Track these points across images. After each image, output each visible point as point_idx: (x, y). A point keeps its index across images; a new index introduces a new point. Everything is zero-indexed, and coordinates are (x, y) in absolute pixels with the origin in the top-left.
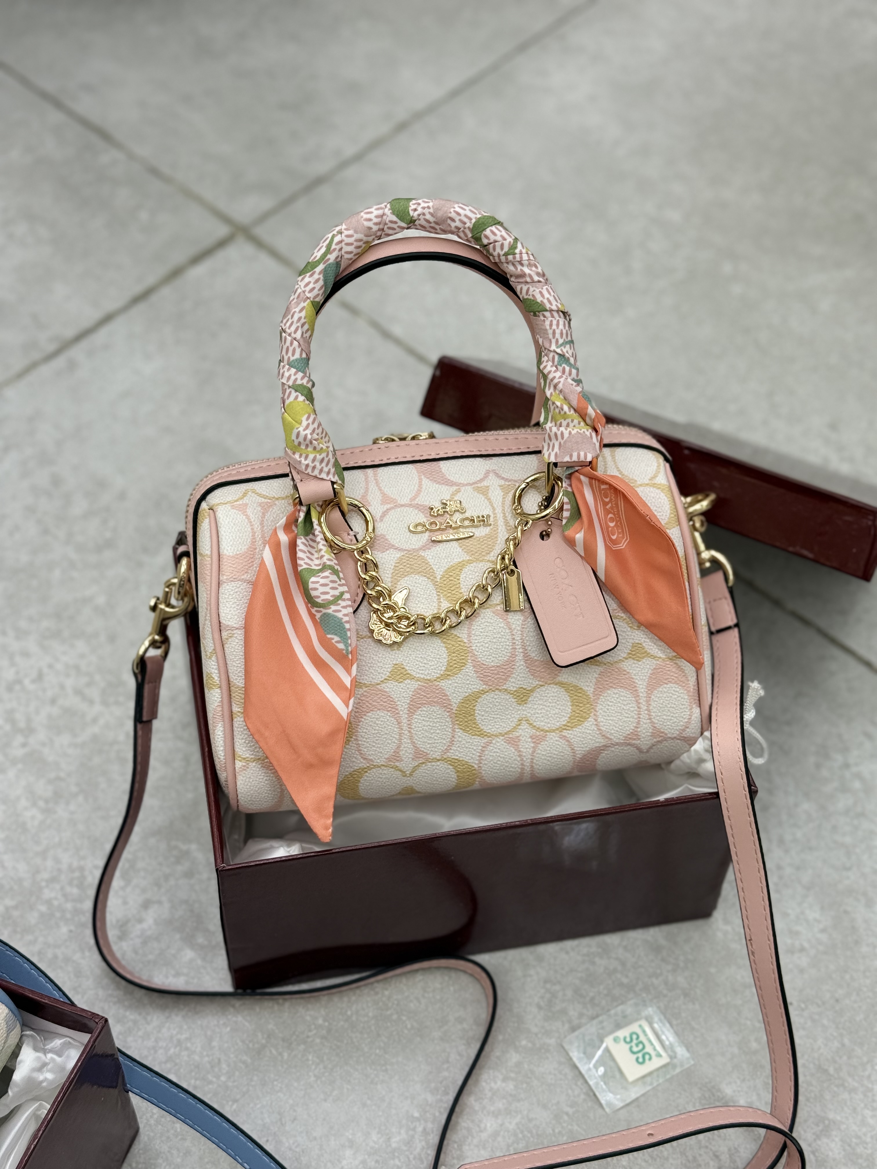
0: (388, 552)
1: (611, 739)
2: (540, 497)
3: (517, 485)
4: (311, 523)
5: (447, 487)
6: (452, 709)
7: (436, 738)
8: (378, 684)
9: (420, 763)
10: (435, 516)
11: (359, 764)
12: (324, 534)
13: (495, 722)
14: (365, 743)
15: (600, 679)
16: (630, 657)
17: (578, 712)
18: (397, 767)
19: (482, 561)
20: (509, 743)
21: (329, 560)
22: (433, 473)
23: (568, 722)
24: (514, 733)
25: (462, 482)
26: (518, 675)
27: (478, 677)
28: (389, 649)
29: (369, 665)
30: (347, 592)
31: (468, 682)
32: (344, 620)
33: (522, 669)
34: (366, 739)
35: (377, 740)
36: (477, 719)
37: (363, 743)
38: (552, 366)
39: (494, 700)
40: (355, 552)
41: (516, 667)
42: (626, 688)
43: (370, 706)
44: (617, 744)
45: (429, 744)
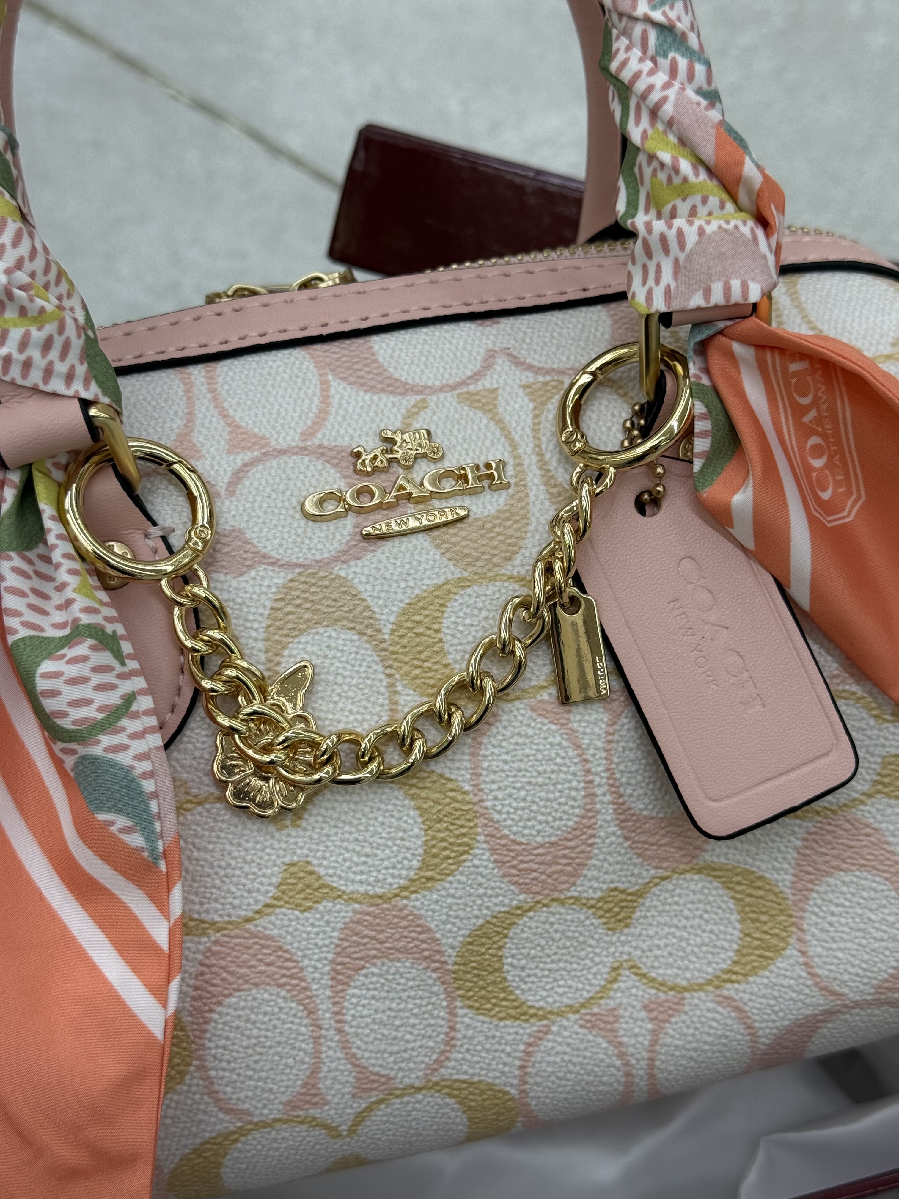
0: (253, 573)
1: (842, 995)
2: (626, 406)
3: (567, 382)
4: (38, 514)
5: (392, 398)
6: (445, 962)
7: (408, 1037)
8: (248, 920)
9: (375, 1103)
10: (368, 474)
11: (215, 1124)
12: (73, 540)
13: (555, 980)
14: (227, 1074)
15: (808, 852)
16: (879, 792)
17: (757, 935)
18: (314, 1119)
19: (493, 579)
20: (593, 1027)
21: (88, 610)
22: (356, 367)
23: (735, 963)
24: (602, 1002)
25: (429, 383)
26: (605, 860)
27: (504, 876)
28: (272, 828)
29: (222, 873)
30: (143, 692)
31: (481, 891)
32: (137, 772)
33: (612, 843)
34: (229, 1062)
35: (256, 1062)
36: (510, 978)
37: (221, 1073)
38: (641, 60)
39: (548, 926)
40: (164, 583)
41: (597, 840)
42: (874, 868)
43: (231, 978)
44: (857, 1005)
45: (391, 1053)
